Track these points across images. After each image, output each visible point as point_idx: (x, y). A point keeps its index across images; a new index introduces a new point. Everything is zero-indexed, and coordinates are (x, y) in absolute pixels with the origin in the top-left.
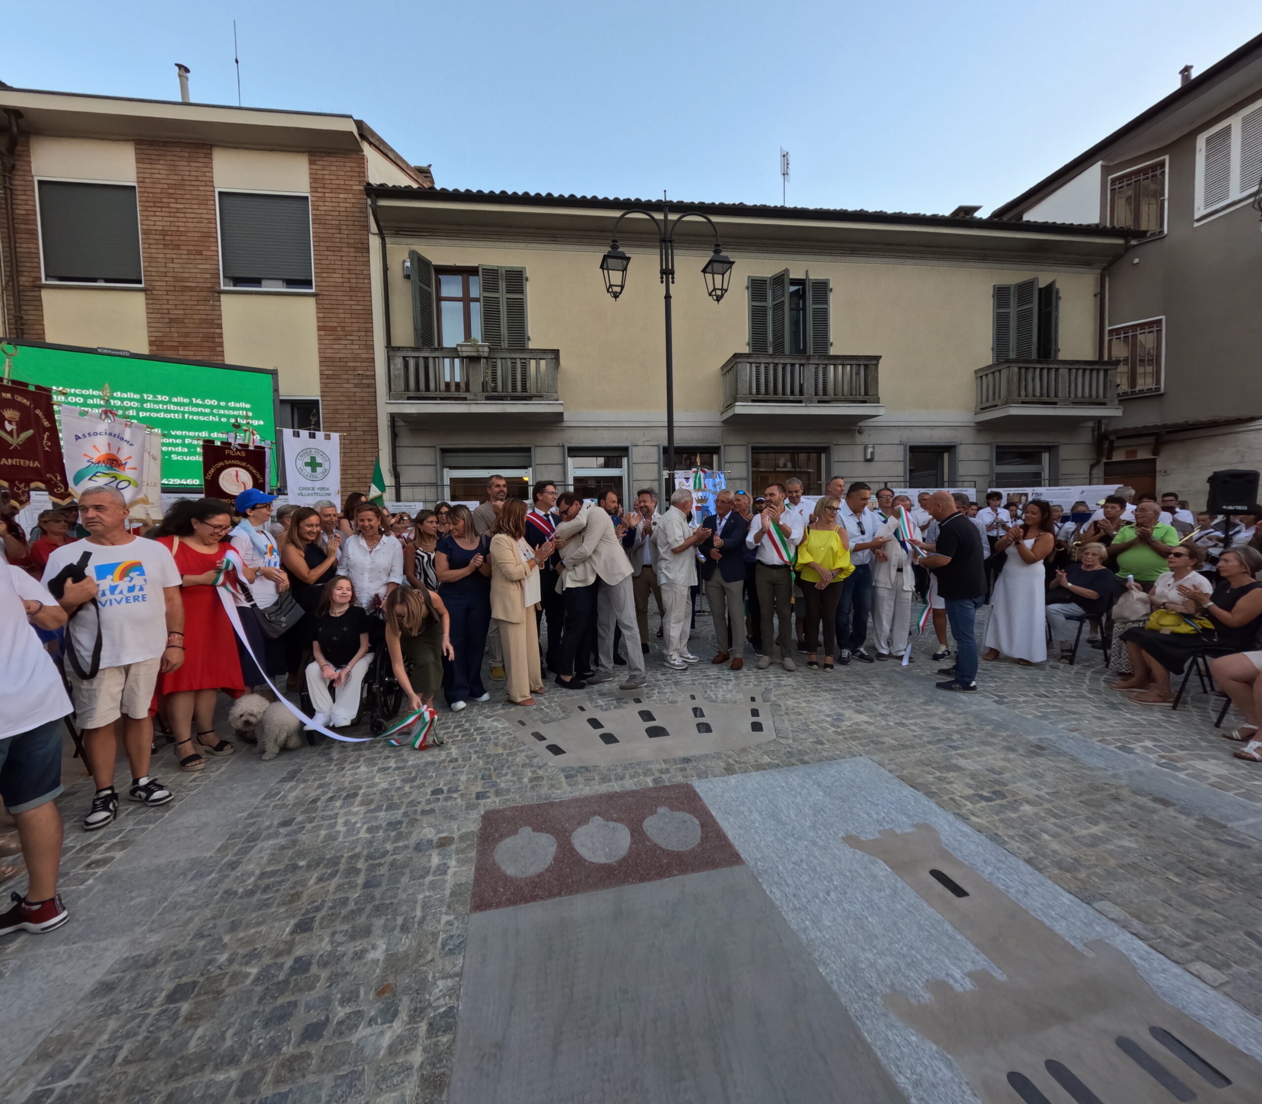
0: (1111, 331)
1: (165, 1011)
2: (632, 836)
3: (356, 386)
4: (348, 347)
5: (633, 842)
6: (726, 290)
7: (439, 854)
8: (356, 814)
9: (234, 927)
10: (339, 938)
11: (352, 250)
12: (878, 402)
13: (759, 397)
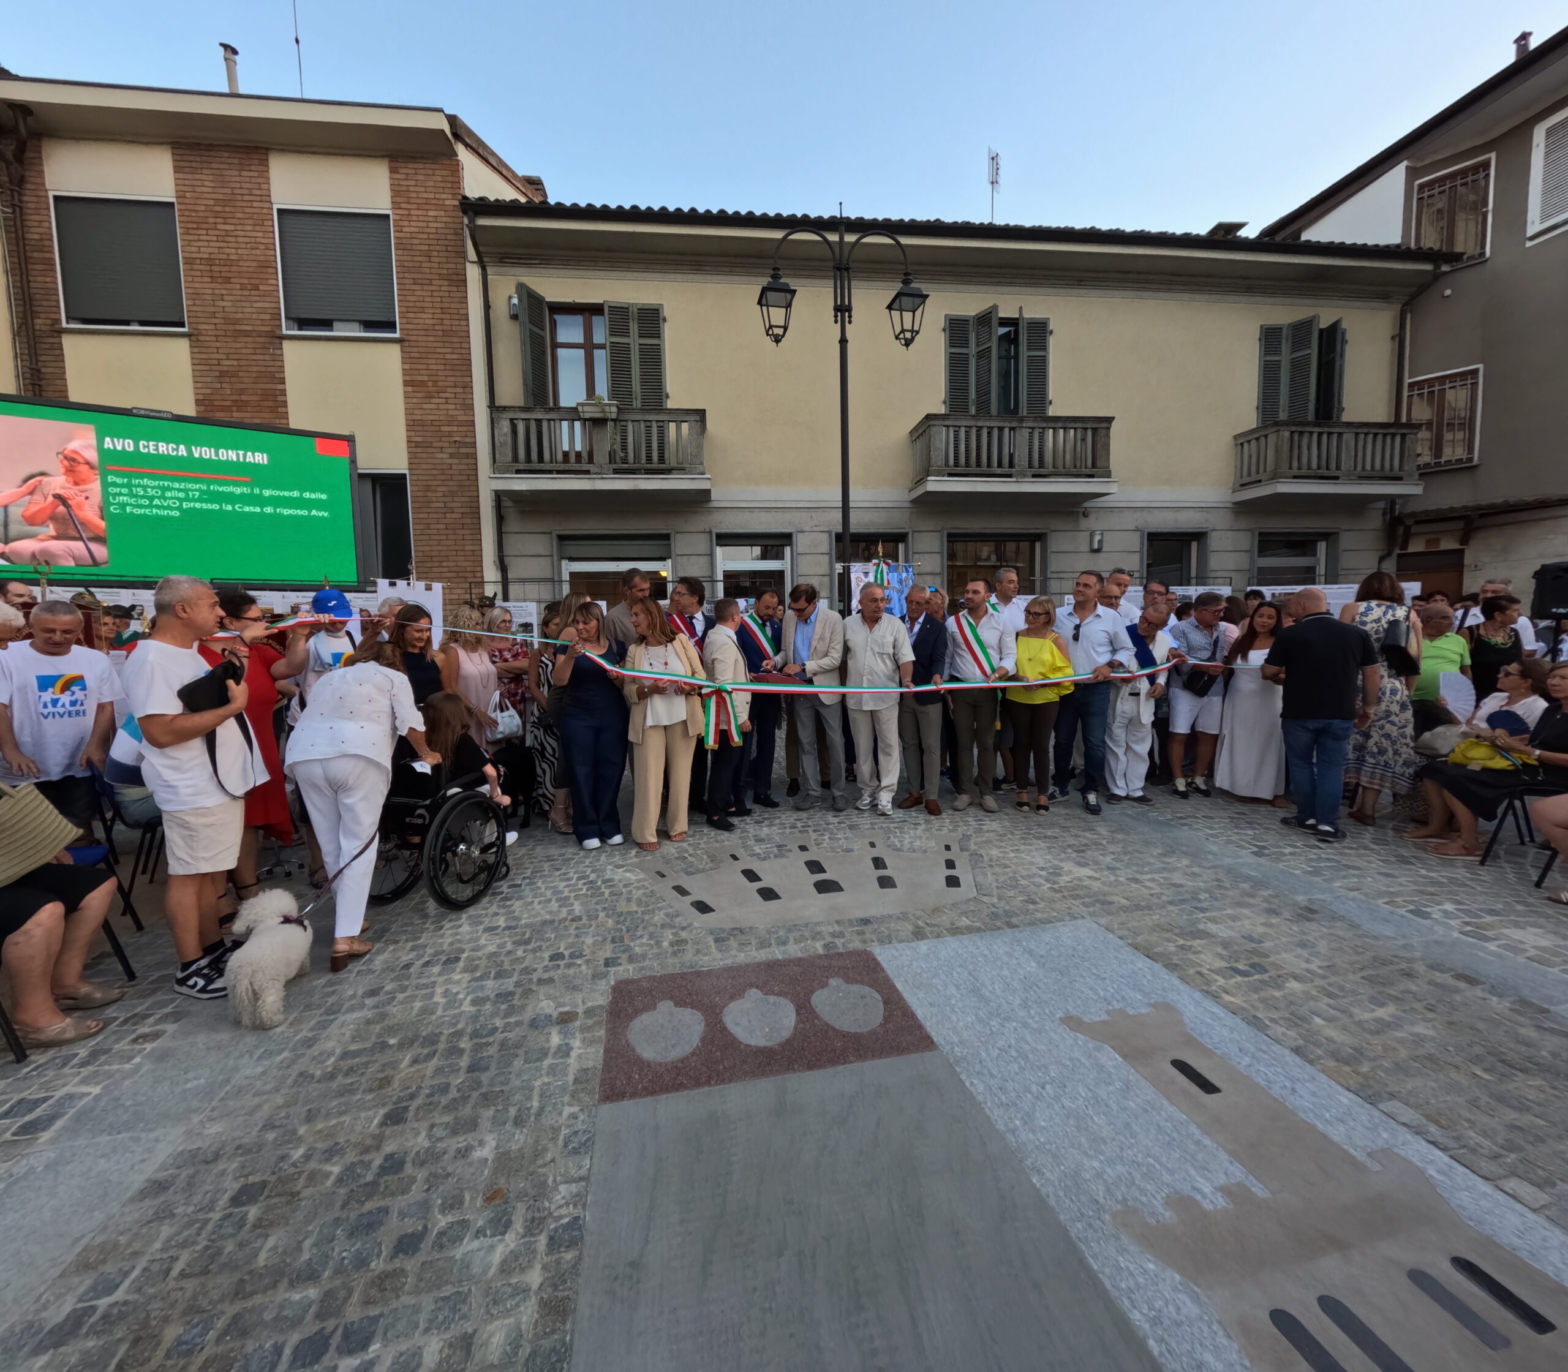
0: (1411, 385)
1: (230, 1215)
2: (798, 1013)
3: (452, 456)
4: (441, 407)
5: (798, 1022)
6: (918, 332)
7: (560, 1032)
8: (458, 982)
9: (310, 1118)
10: (439, 1132)
11: (446, 283)
12: (1109, 477)
13: (959, 470)
